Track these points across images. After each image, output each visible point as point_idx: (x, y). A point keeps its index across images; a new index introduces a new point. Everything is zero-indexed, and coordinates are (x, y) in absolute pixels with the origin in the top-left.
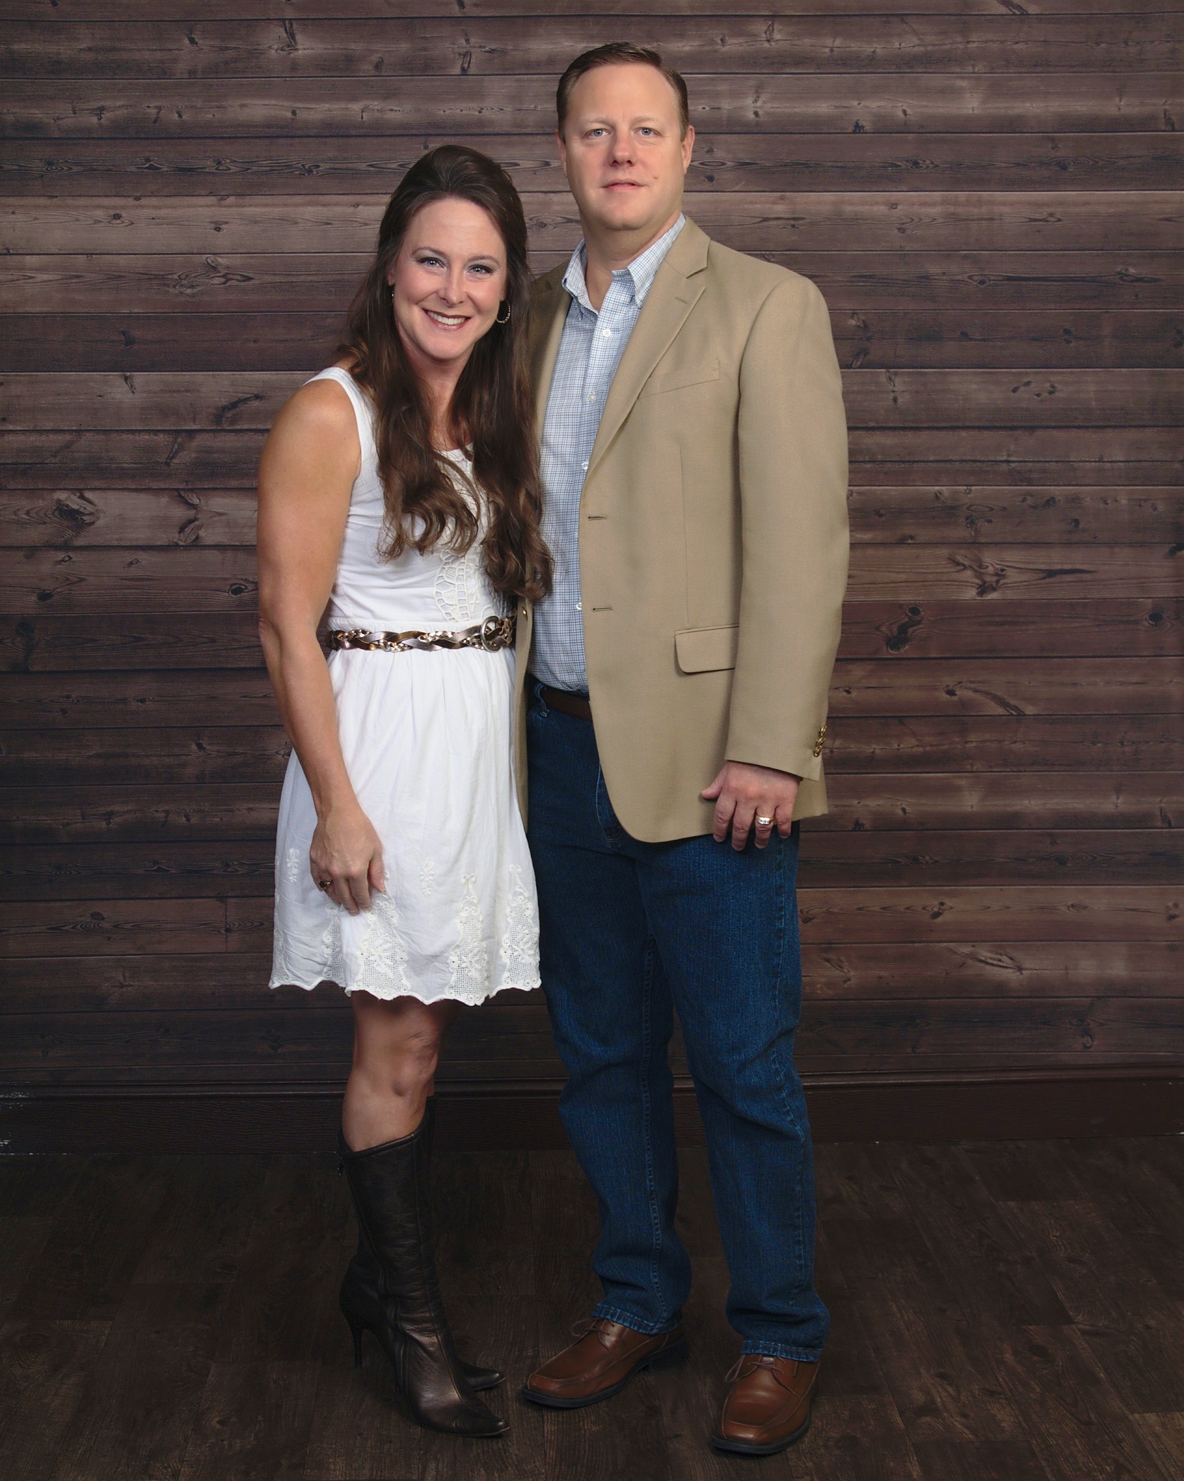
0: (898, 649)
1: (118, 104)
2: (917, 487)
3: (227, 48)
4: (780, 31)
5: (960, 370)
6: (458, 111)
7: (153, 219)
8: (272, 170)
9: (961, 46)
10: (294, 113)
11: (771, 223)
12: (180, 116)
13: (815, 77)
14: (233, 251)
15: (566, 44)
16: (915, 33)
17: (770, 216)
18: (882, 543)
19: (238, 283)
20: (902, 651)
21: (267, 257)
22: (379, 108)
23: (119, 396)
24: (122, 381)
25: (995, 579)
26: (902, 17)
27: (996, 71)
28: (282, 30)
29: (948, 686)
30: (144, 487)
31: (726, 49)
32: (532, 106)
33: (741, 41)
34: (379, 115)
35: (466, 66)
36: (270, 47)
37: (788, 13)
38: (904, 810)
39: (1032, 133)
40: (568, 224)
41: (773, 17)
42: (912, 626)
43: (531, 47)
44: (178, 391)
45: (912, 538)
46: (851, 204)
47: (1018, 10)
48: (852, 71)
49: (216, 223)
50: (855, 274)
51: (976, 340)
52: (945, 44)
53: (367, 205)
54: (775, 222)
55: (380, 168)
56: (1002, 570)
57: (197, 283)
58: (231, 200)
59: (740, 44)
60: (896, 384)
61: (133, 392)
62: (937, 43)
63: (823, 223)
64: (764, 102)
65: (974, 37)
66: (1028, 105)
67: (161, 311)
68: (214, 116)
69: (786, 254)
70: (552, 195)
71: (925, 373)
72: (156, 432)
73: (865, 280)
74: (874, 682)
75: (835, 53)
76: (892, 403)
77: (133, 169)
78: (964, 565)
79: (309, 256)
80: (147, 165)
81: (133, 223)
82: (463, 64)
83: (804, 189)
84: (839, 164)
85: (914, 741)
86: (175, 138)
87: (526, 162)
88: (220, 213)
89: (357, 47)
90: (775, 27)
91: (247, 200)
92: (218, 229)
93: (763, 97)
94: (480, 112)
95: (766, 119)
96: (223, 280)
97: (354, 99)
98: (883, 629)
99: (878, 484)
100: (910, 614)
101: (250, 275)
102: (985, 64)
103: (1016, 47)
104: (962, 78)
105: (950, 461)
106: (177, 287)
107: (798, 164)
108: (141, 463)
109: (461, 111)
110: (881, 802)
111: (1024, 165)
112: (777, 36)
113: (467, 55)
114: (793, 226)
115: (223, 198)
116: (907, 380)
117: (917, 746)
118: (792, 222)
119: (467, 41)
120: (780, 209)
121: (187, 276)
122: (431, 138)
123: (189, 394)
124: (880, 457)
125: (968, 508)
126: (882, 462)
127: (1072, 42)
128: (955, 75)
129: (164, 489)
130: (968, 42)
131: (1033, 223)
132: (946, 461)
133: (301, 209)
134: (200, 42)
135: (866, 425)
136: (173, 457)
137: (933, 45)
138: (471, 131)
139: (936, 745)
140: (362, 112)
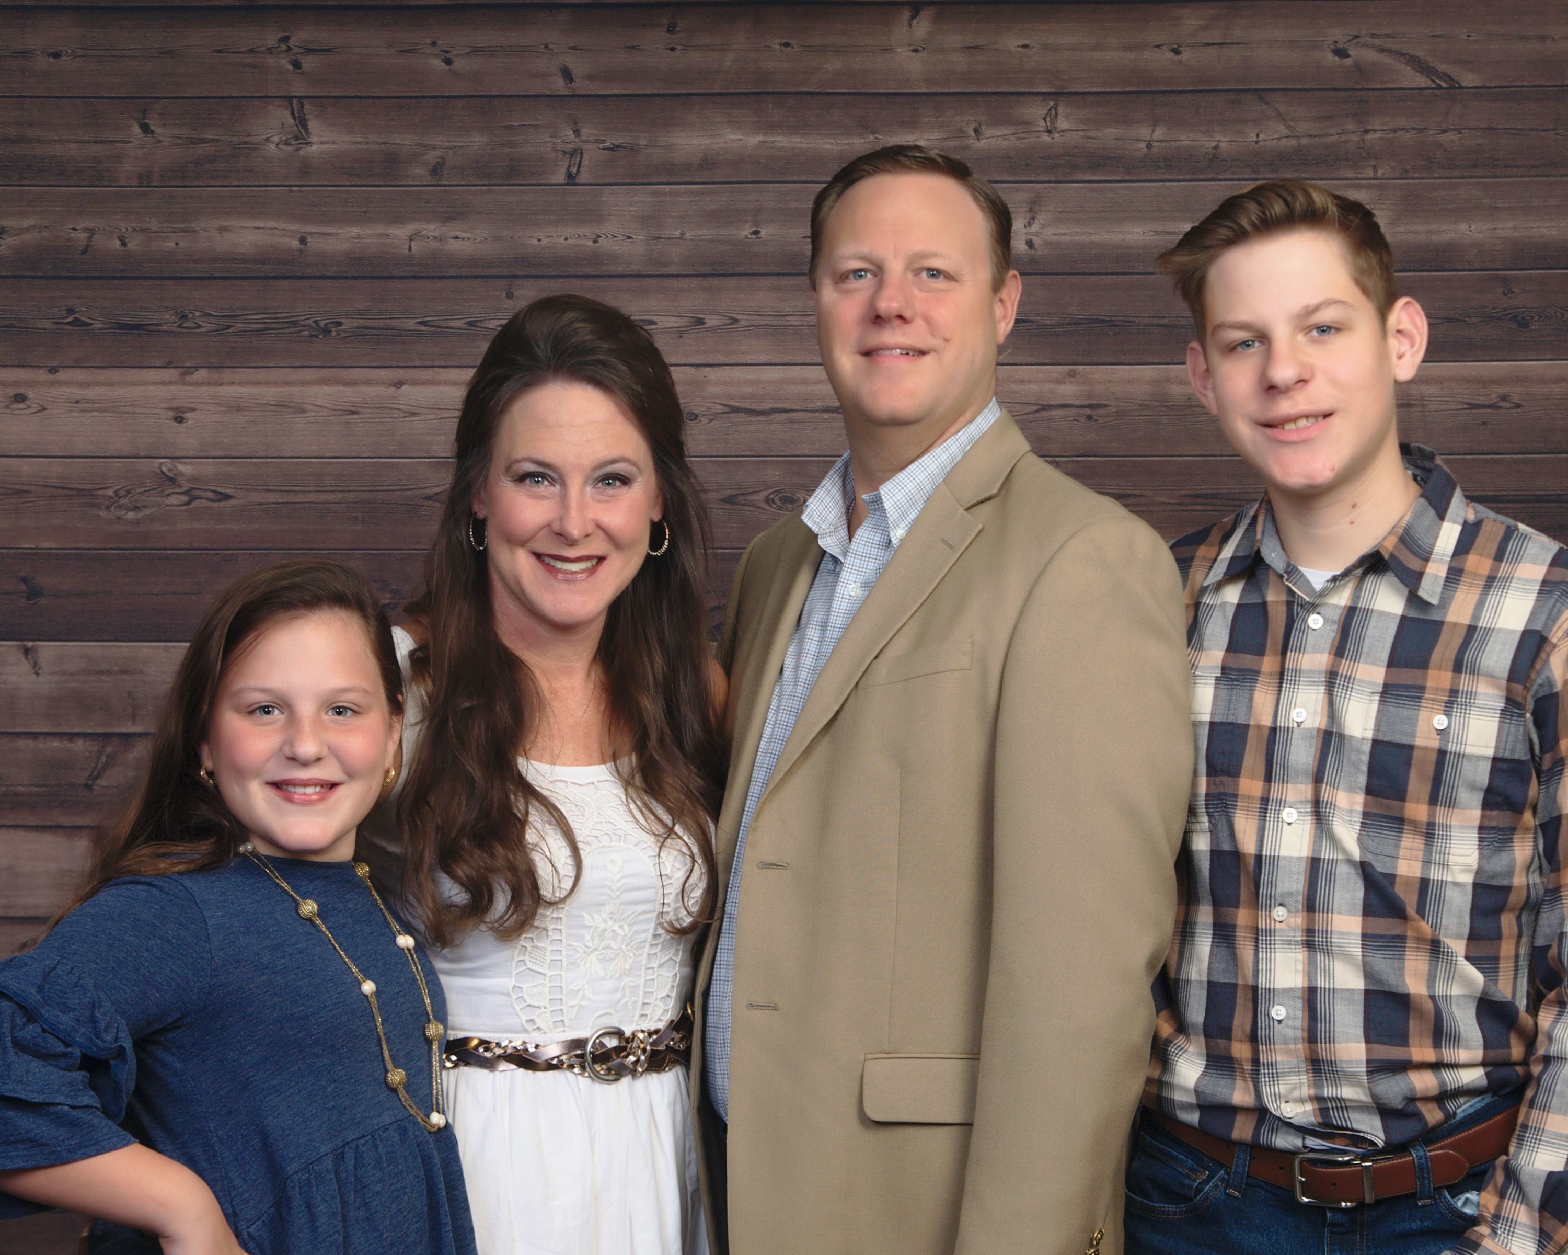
1: (26, 223)
3: (202, 141)
4: (1067, 117)
6: (561, 240)
7: (77, 402)
8: (267, 329)
9: (1355, 138)
10: (303, 241)
11: (1054, 413)
12: (124, 244)
13: (1122, 187)
14: (202, 454)
15: (731, 137)
16: (1281, 117)
17: (1053, 403)
19: (209, 504)
21: (255, 463)
22: (436, 234)
23: (14, 679)
24: (20, 655)
26: (1260, 94)
27: (1411, 175)
28: (287, 113)
30: (49, 823)
31: (983, 143)
32: (677, 233)
33: (1006, 132)
34: (434, 245)
35: (575, 170)
36: (267, 140)
37: (1080, 89)
39: (1471, 270)
40: (733, 415)
41: (1057, 95)
43: (675, 141)
44: (109, 673)
46: (1181, 383)
47: (1445, 81)
48: (1181, 177)
49: (176, 409)
50: (1187, 492)
52: (1327, 135)
53: (415, 383)
54: (1060, 412)
55: (438, 327)
57: (145, 504)
58: (202, 374)
59: (1005, 137)
61: (37, 674)
62: (1316, 133)
63: (1137, 413)
64: (1043, 226)
65: (1375, 123)
66: (1463, 227)
67: (86, 546)
68: (177, 244)
69: (1077, 461)
70: (707, 369)
72: (72, 736)
73: (1203, 501)
75: (1154, 150)
77: (47, 324)
79: (324, 463)
80: (69, 320)
81: (44, 409)
82: (569, 166)
83: (1107, 360)
84: (1162, 321)
86: (115, 278)
87: (667, 319)
88: (182, 394)
89: (405, 141)
90: (1060, 110)
91: (227, 375)
92: (179, 420)
93: (1041, 218)
94: (595, 242)
95: (1046, 251)
96: (185, 498)
97: (398, 220)
101: (230, 491)
102: (1393, 164)
103: (1442, 137)
104: (1358, 187)
106: (112, 509)
107: (1096, 321)
108: (46, 786)
109: (566, 239)
111: (1458, 320)
112: (1062, 124)
113: (576, 153)
114: (1089, 418)
115: (189, 370)
118: (1088, 411)
119: (577, 132)
120: (1068, 391)
121: (128, 492)
122: (519, 282)
123: (127, 677)
127: (1532, 130)
128: (1345, 182)
129: (80, 828)
130: (1366, 132)
131: (1475, 411)
133: (311, 390)
134: (158, 130)
136: (98, 777)
137: (1311, 136)
138: (580, 270)
140: (411, 240)
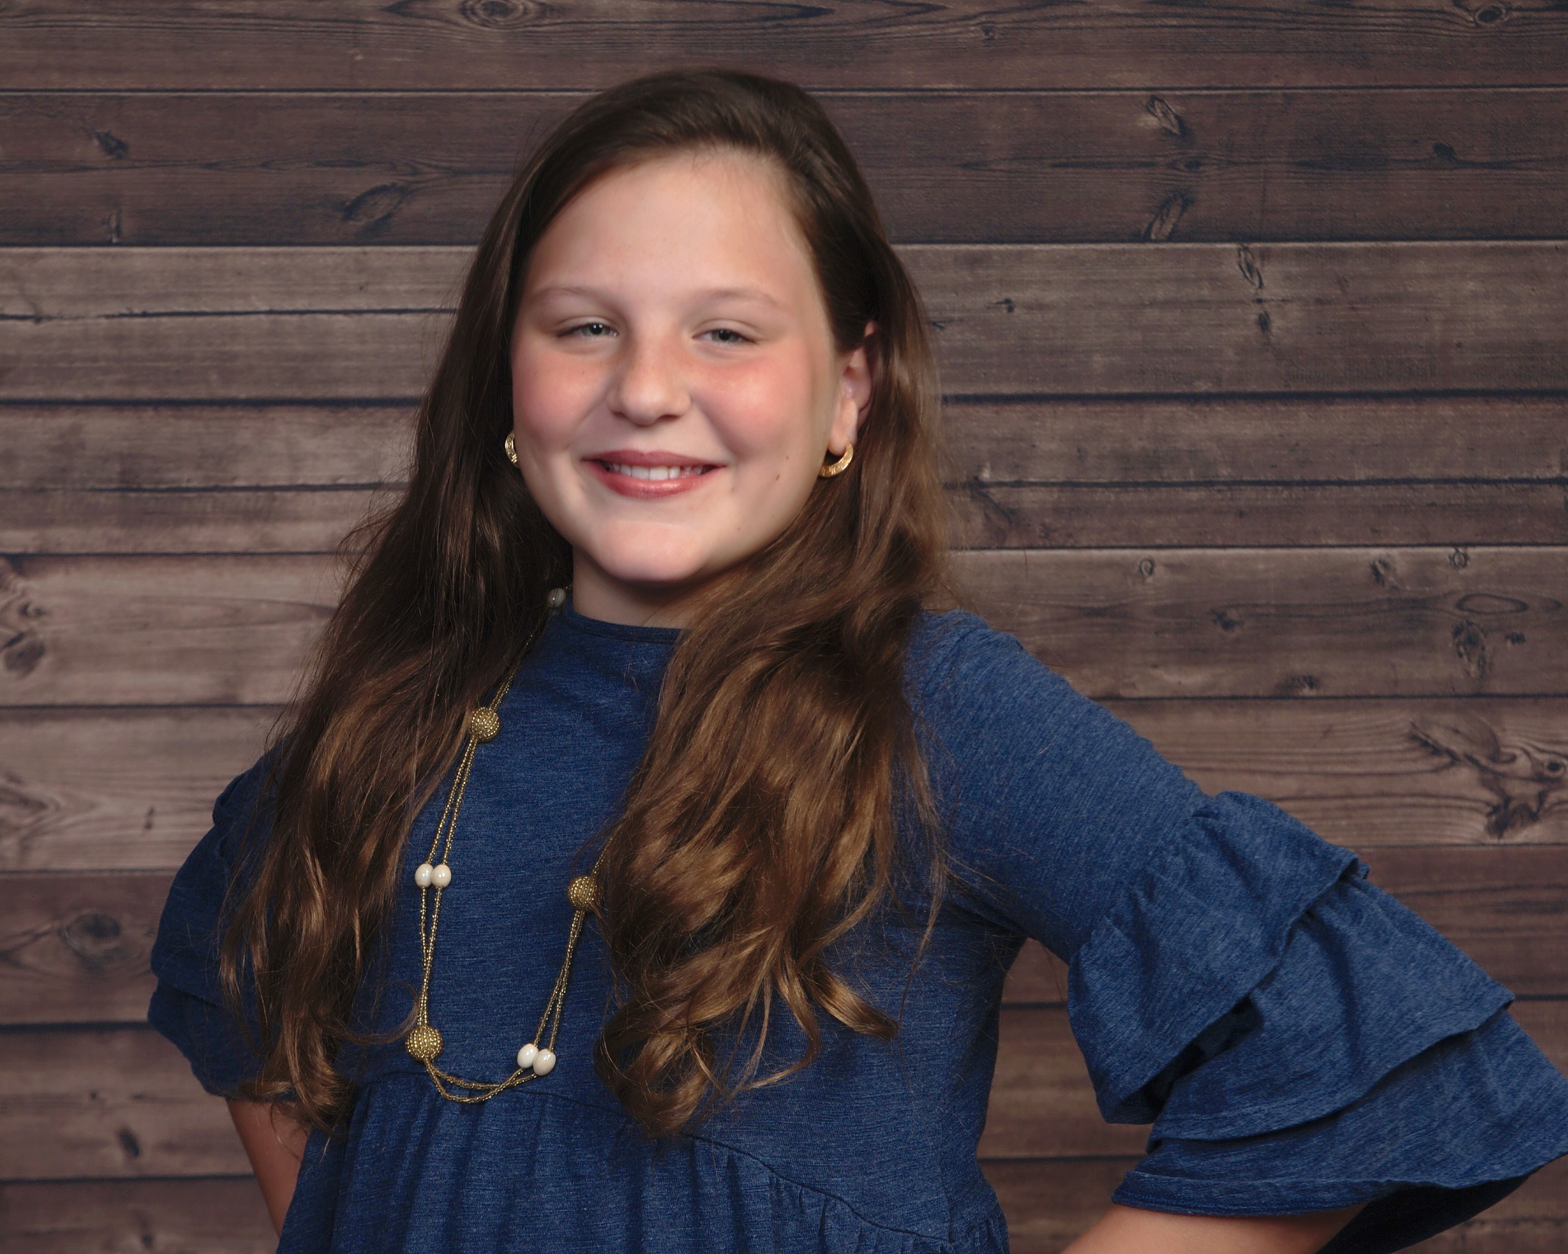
2: (1325, 551)
5: (1436, 244)
18: (1233, 698)
25: (1533, 789)
45: (1312, 682)
51: (1473, 165)
56: (1554, 767)
60: (1265, 281)
71: (1343, 253)
76: (1257, 330)
78: (1450, 753)
99: (1220, 542)
105: (1409, 481)
116: (1294, 270)
124: (1225, 472)
125: (1460, 605)
126: (1232, 484)
132: (1397, 482)
135: (1185, 389)
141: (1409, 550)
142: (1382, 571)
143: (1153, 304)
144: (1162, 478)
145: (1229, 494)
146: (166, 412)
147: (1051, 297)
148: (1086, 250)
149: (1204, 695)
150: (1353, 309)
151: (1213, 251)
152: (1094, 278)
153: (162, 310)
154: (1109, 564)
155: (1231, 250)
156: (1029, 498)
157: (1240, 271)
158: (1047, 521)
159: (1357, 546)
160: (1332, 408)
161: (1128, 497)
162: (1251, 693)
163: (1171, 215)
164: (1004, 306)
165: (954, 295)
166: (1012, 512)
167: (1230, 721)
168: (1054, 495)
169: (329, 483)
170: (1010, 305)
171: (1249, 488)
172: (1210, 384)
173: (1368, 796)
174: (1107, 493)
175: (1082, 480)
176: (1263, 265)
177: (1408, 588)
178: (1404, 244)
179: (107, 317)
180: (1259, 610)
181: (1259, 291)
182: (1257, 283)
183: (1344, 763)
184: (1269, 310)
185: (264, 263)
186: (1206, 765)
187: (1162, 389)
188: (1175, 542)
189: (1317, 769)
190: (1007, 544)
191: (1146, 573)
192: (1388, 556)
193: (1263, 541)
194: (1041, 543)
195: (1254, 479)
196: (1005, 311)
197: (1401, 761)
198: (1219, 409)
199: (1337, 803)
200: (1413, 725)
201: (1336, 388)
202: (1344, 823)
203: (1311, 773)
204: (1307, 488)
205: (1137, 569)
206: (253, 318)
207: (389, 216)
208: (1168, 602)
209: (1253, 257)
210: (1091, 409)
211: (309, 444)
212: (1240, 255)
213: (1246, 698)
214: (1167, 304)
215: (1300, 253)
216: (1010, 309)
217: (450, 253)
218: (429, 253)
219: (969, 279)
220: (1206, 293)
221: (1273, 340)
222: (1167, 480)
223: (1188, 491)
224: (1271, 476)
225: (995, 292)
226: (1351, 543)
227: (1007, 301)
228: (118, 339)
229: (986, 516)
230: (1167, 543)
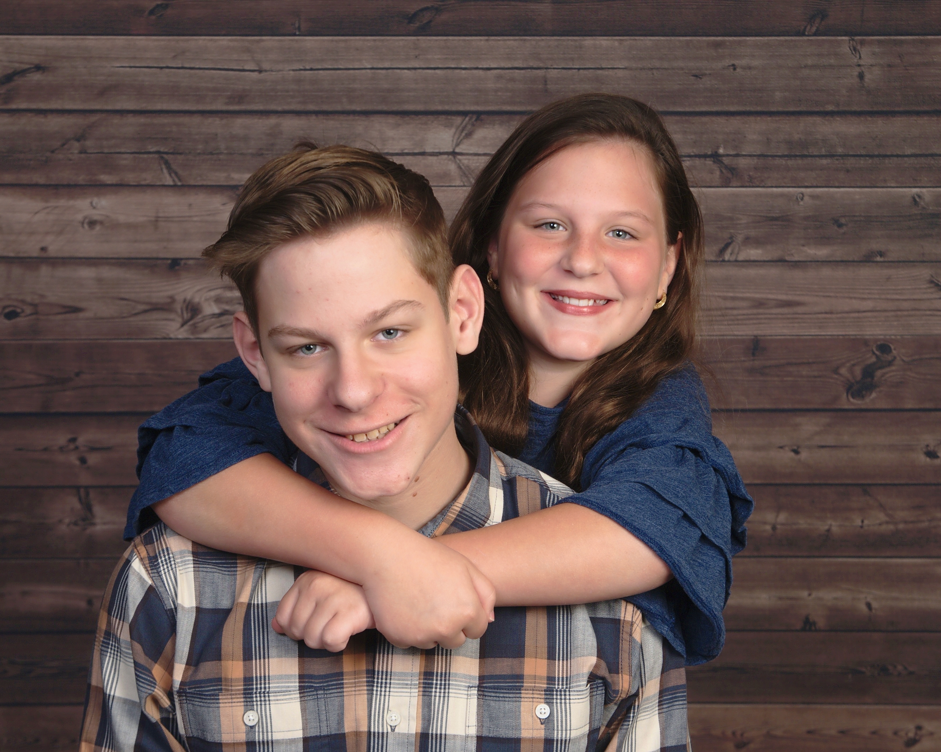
0: (863, 397)
2: (889, 189)
18: (842, 261)
20: (867, 400)
29: (928, 446)
38: (869, 605)
42: (880, 368)
45: (881, 254)
60: (862, 56)
71: (902, 42)
74: (830, 440)
76: (857, 80)
85: (882, 517)
98: (843, 371)
99: (837, 185)
100: (877, 353)
105: (932, 155)
110: (839, 594)
116: (877, 50)
117: (887, 523)
124: (840, 150)
126: (843, 156)
132: (926, 156)
135: (822, 109)
139: (912, 522)
141: (931, 189)
142: (918, 199)
143: (806, 66)
144: (809, 153)
145: (842, 161)
146: (321, 117)
147: (755, 63)
148: (773, 40)
149: (827, 260)
150: (907, 70)
151: (837, 41)
152: (777, 54)
153: (320, 67)
154: (782, 195)
155: (846, 40)
156: (742, 162)
157: (850, 51)
158: (751, 173)
159: (905, 187)
160: (894, 119)
161: (790, 163)
162: (851, 259)
163: (816, 22)
164: (732, 67)
165: (706, 62)
166: (734, 169)
167: (840, 273)
168: (755, 160)
169: (400, 152)
170: (734, 67)
171: (852, 158)
172: (834, 107)
173: (908, 310)
174: (781, 160)
175: (769, 154)
176: (861, 47)
177: (931, 208)
178: (933, 37)
179: (293, 70)
180: (856, 219)
181: (859, 61)
182: (858, 57)
183: (897, 294)
184: (864, 70)
185: (369, 44)
186: (827, 294)
187: (810, 109)
188: (815, 184)
189: (883, 297)
190: (731, 185)
191: (799, 200)
192: (921, 192)
193: (859, 184)
194: (747, 184)
195: (854, 154)
196: (732, 70)
197: (924, 293)
198: (838, 119)
199: (893, 313)
200: (932, 276)
201: (897, 109)
202: (895, 323)
203: (880, 299)
204: (881, 158)
205: (795, 198)
206: (364, 71)
207: (430, 21)
208: (810, 214)
209: (856, 44)
210: (774, 118)
211: (390, 133)
212: (850, 43)
213: (849, 261)
214: (813, 67)
215: (879, 42)
216: (735, 69)
217: (459, 40)
218: (449, 40)
219: (715, 54)
220: (832, 61)
221: (866, 85)
222: (811, 154)
223: (822, 159)
224: (863, 152)
225: (727, 61)
226: (903, 185)
227: (733, 65)
228: (298, 81)
229: (721, 171)
230: (810, 185)
